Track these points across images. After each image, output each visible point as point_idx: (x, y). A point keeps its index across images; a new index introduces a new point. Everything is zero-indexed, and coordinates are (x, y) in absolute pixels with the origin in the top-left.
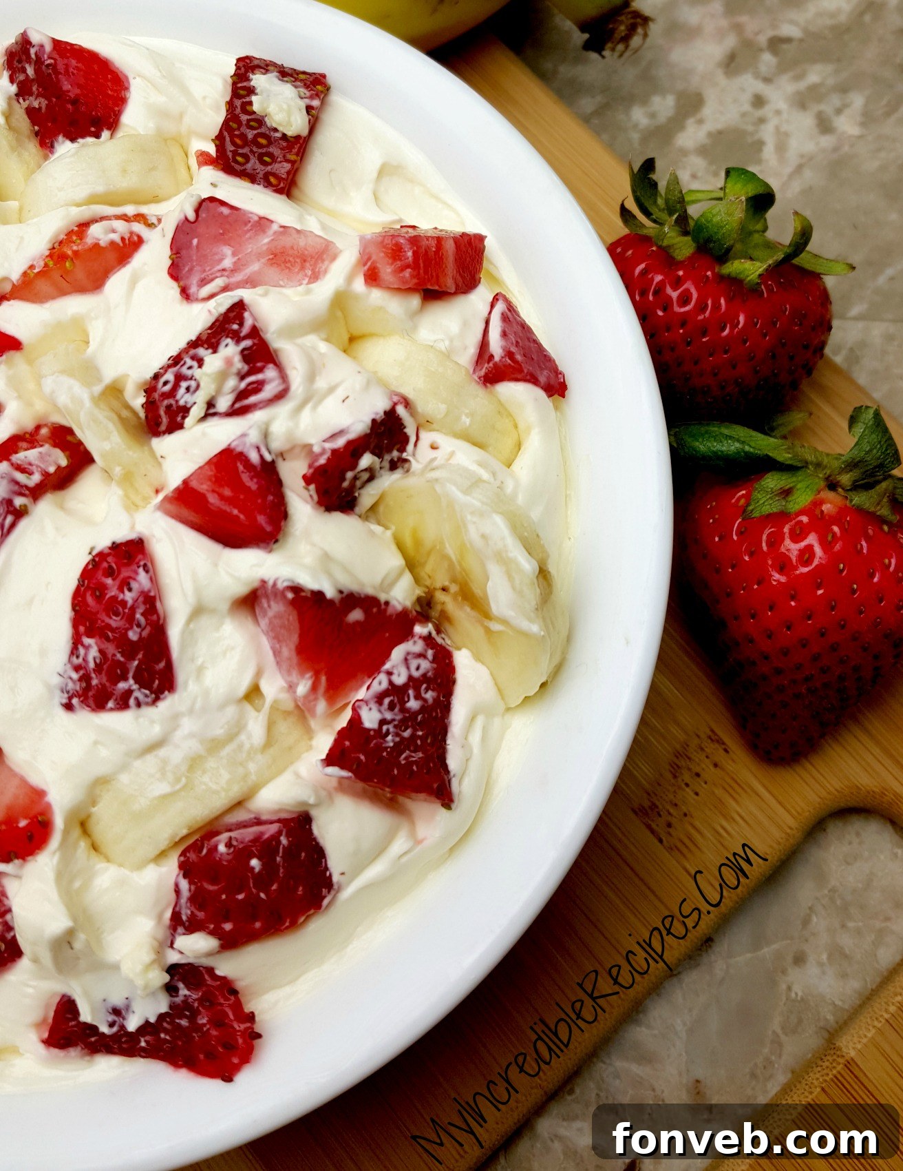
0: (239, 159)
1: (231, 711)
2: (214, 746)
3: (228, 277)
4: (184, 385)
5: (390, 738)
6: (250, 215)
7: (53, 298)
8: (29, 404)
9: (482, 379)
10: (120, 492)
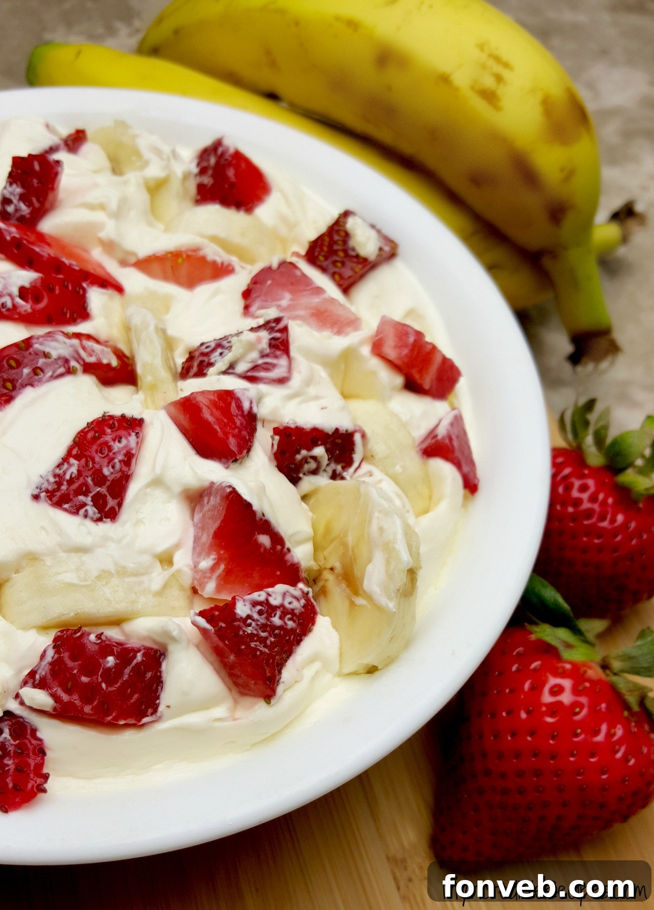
0: (321, 258)
1: (145, 560)
2: (123, 572)
3: (280, 311)
4: (220, 350)
5: (250, 628)
6: (312, 283)
9: (423, 451)
10: (142, 396)
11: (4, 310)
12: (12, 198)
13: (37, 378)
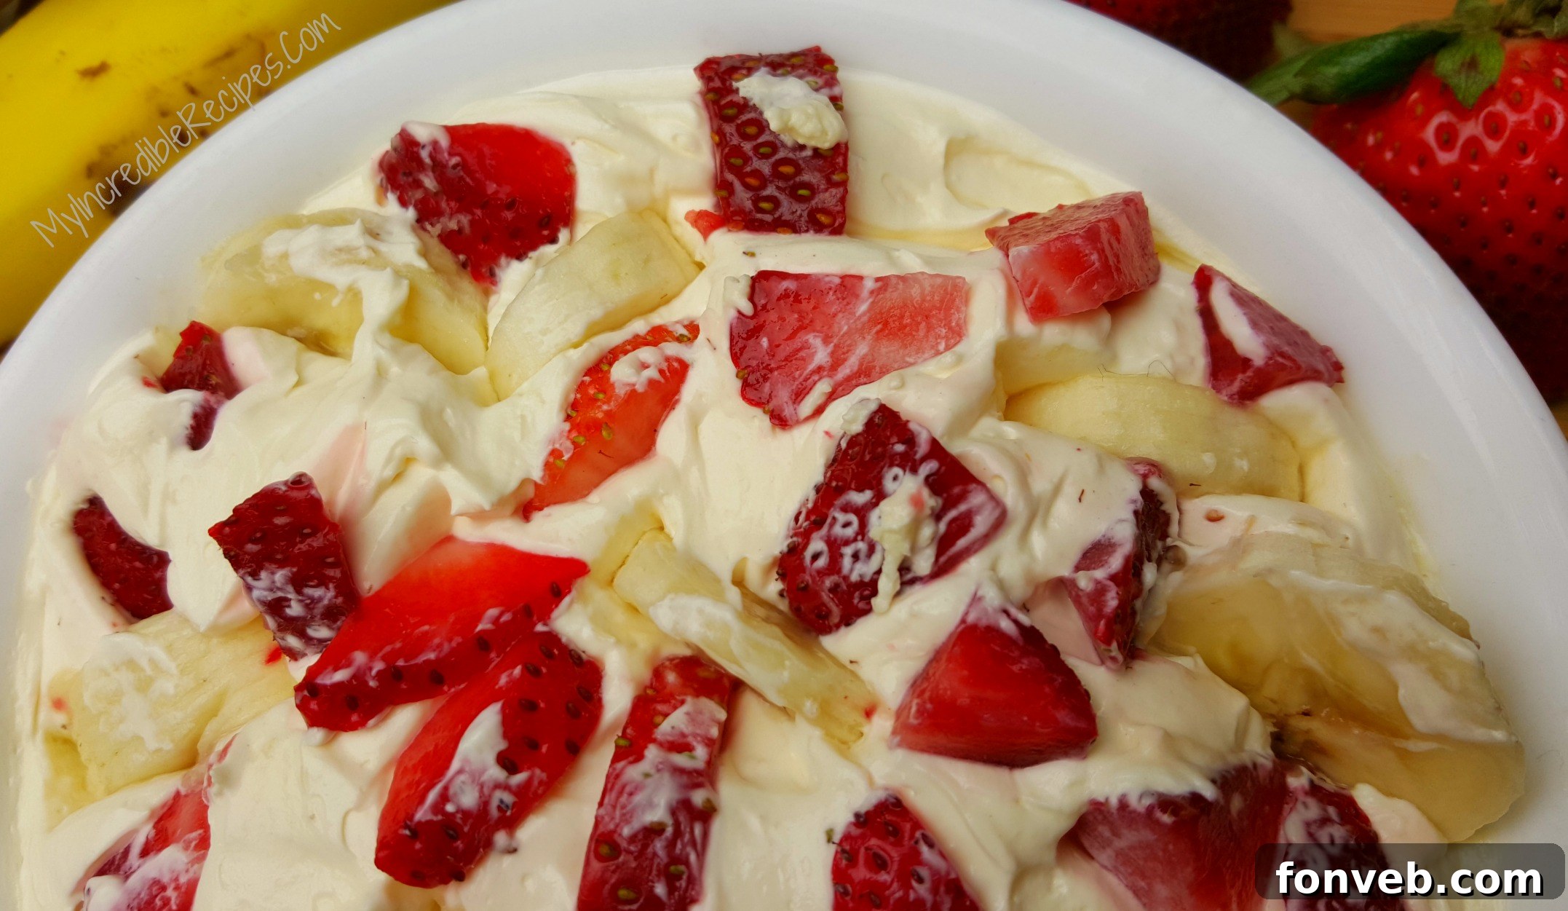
0: (765, 205)
3: (830, 376)
4: (848, 551)
6: (827, 279)
7: (596, 485)
8: (632, 646)
9: (1236, 397)
10: (817, 733)
11: (509, 813)
12: (280, 594)
13: (683, 883)
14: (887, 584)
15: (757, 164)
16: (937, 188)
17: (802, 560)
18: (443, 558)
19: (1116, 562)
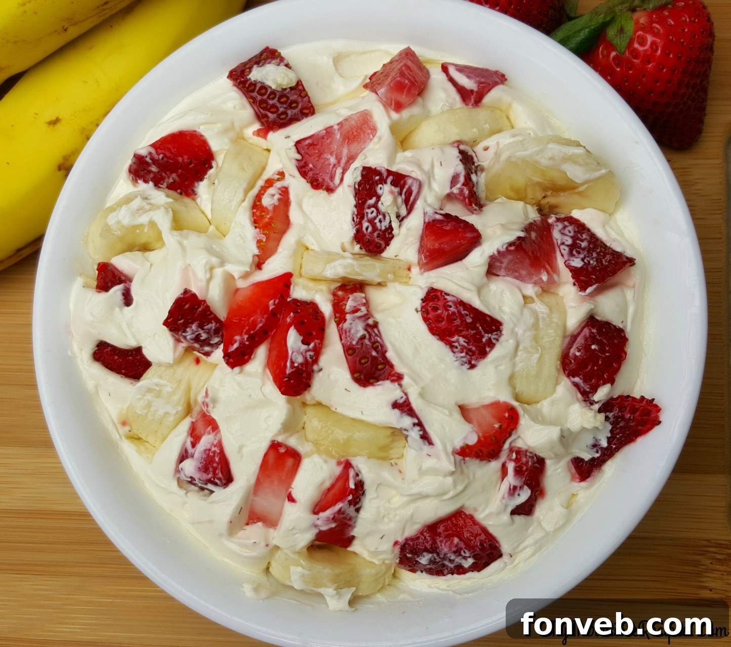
0: (283, 117)
1: (526, 312)
2: (535, 326)
3: (339, 166)
4: (377, 221)
5: (591, 262)
6: (321, 133)
7: (278, 245)
8: (321, 290)
9: (474, 104)
11: (314, 358)
12: (197, 333)
13: (380, 348)
14: (395, 225)
15: (271, 102)
16: (337, 78)
17: (363, 232)
18: (240, 297)
19: (462, 179)
